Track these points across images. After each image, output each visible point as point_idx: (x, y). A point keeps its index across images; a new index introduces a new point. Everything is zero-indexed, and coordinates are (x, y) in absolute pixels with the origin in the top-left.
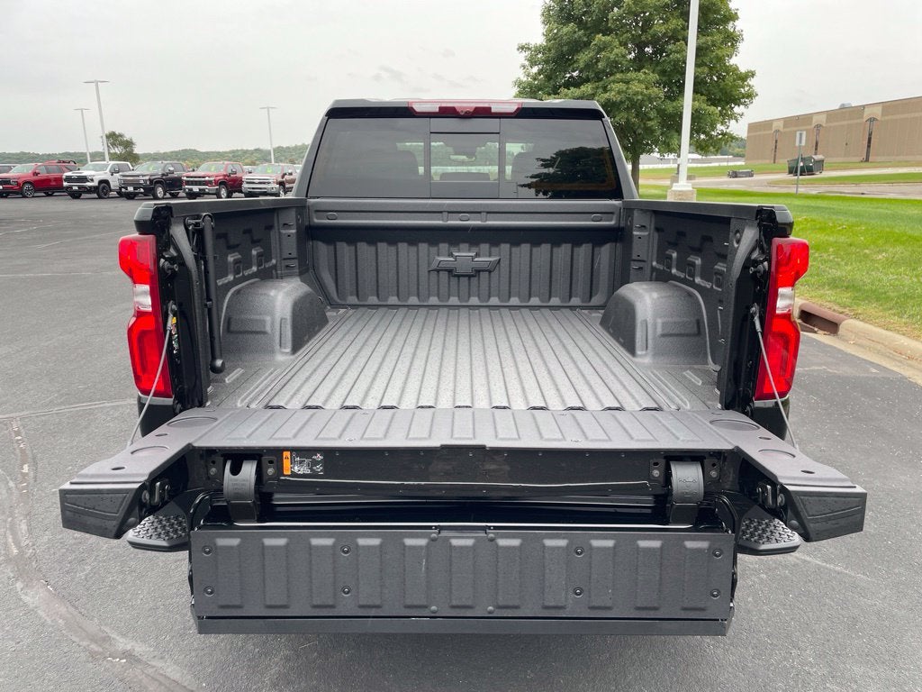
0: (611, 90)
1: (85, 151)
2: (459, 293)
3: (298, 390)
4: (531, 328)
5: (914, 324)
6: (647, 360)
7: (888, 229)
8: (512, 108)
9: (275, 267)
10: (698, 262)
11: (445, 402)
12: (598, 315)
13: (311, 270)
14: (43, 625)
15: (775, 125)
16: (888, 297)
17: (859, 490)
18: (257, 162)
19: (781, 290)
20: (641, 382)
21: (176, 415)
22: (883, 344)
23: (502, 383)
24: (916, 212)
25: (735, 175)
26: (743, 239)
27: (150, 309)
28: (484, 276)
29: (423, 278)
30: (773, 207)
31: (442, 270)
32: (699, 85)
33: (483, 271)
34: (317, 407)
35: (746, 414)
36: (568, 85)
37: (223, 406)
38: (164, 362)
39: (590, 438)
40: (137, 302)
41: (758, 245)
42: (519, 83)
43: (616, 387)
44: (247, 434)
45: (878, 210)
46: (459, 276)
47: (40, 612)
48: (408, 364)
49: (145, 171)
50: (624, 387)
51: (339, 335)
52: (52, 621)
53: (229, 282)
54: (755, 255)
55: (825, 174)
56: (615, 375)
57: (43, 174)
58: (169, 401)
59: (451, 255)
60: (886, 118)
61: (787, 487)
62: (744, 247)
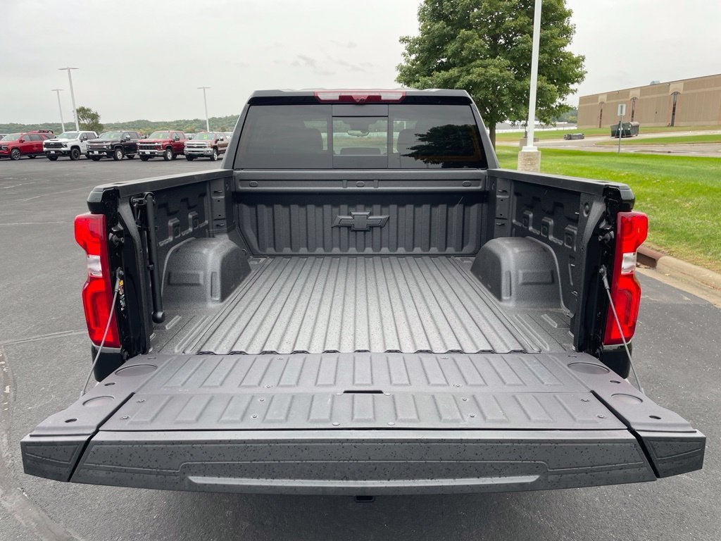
0: (473, 73)
1: (60, 122)
2: (356, 244)
3: (225, 336)
4: (416, 274)
5: (717, 260)
6: (511, 304)
7: (693, 183)
8: (398, 97)
9: (207, 226)
10: (551, 223)
11: (347, 348)
12: (469, 262)
13: (237, 227)
14: (19, 527)
15: (600, 97)
16: (695, 238)
17: (699, 434)
18: (196, 130)
19: (625, 255)
20: (508, 325)
21: (123, 362)
22: (692, 276)
23: (394, 328)
24: (714, 168)
25: (570, 137)
26: (592, 211)
27: (100, 275)
28: (377, 230)
29: (328, 234)
30: (618, 187)
31: (342, 226)
32: (541, 67)
33: (376, 226)
34: (241, 353)
35: (596, 356)
36: (439, 69)
37: (163, 352)
38: (113, 315)
39: (469, 383)
40: (90, 269)
41: (604, 216)
42: (400, 68)
43: (487, 330)
44: (182, 383)
45: (684, 167)
46: (356, 231)
47: (17, 517)
48: (316, 309)
49: (108, 138)
50: (495, 331)
51: (260, 282)
52: (26, 524)
53: (169, 243)
54: (603, 225)
55: (641, 136)
56: (486, 320)
57: (28, 141)
58: (118, 350)
59: (349, 214)
60: (688, 92)
61: (638, 432)
62: (594, 219)
